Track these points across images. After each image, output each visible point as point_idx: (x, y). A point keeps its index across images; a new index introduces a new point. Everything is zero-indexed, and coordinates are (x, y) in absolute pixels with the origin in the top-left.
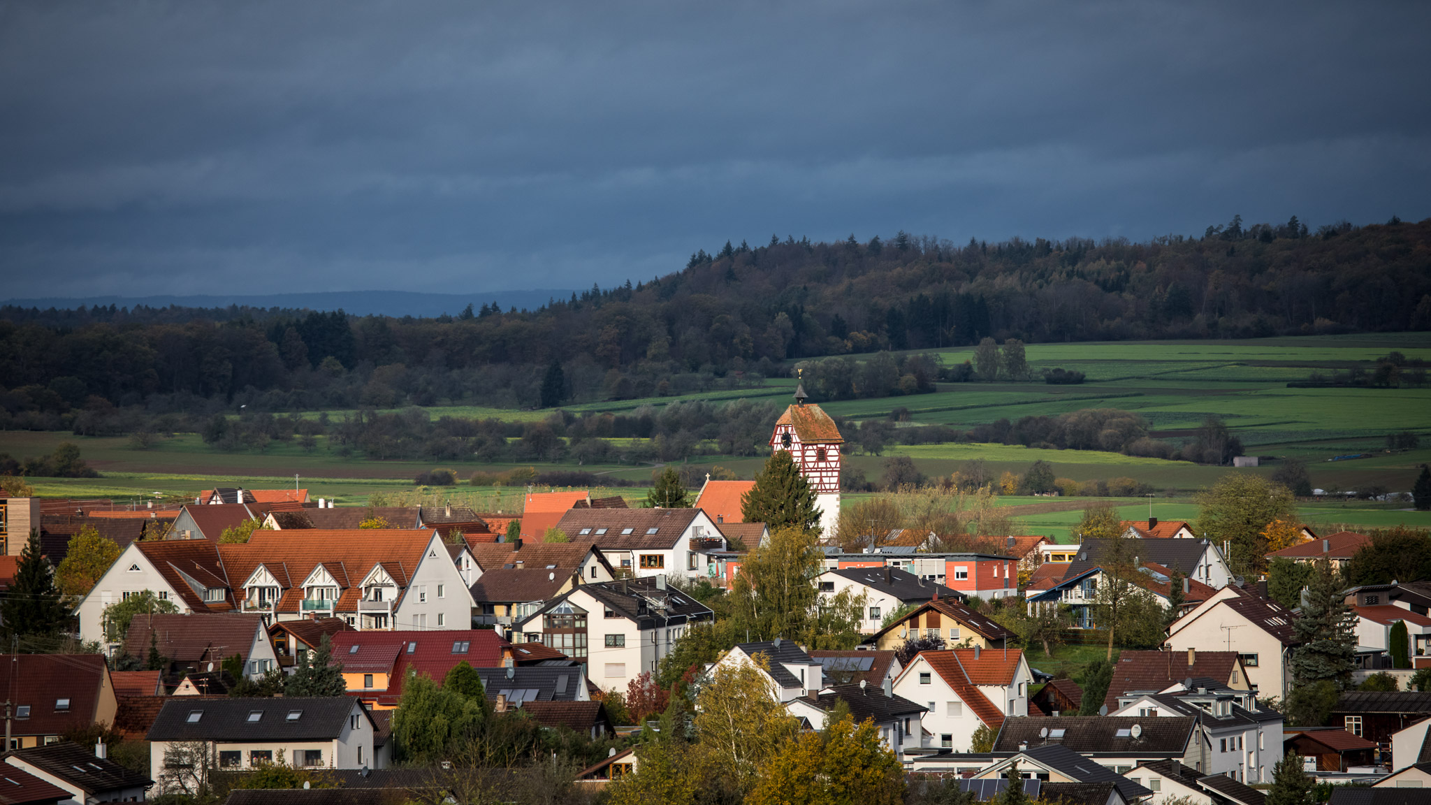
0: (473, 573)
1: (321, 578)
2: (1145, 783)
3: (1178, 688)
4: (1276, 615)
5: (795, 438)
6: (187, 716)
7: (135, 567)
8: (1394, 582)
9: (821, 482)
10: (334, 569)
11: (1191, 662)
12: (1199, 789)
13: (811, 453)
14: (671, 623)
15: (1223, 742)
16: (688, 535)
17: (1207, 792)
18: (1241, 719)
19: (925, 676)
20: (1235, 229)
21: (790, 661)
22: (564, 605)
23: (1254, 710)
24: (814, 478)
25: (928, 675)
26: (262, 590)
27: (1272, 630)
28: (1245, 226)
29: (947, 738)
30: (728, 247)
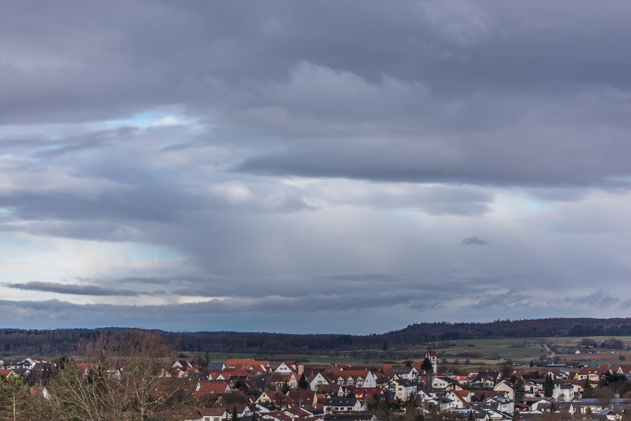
0: (376, 378)
1: (350, 379)
2: (492, 413)
3: (496, 397)
4: (512, 384)
5: (429, 355)
6: (330, 401)
7: (320, 377)
8: (531, 379)
9: (434, 363)
10: (353, 377)
11: (498, 393)
12: (501, 414)
13: (432, 358)
14: (410, 386)
15: (504, 406)
16: (412, 371)
17: (502, 414)
18: (507, 402)
19: (453, 395)
20: (499, 321)
21: (430, 393)
22: (392, 383)
23: (509, 401)
24: (432, 362)
25: (454, 395)
26: (341, 380)
27: (511, 387)
28: (500, 320)
29: (457, 406)
30: (414, 324)
